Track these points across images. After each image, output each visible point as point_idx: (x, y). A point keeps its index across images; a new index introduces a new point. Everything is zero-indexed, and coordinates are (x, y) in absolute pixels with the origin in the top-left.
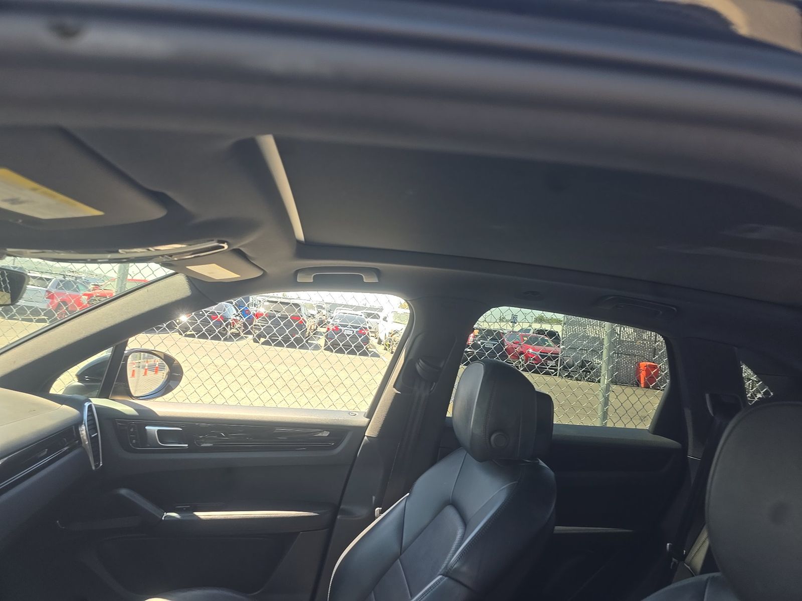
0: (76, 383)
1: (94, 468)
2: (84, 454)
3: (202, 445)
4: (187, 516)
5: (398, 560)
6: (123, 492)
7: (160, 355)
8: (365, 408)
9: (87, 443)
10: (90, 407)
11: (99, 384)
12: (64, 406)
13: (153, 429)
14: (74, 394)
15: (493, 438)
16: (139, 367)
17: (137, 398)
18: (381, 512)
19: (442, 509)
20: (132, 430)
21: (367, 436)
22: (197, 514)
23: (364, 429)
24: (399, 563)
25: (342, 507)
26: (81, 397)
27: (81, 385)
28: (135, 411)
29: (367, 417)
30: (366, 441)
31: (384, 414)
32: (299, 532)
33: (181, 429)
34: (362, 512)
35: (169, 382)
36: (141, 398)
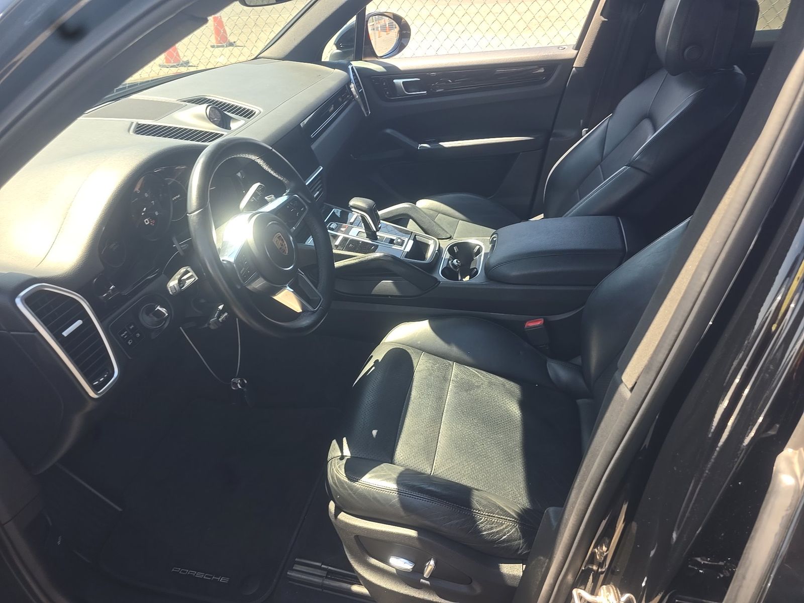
0: (335, 50)
1: (366, 115)
2: (357, 106)
3: (437, 91)
4: (435, 146)
5: (599, 166)
6: (388, 131)
7: (390, 16)
8: (574, 41)
9: (357, 97)
10: (352, 68)
11: (353, 49)
12: (336, 70)
13: (399, 82)
14: (339, 59)
15: (686, 51)
16: (374, 29)
17: (381, 57)
18: (587, 132)
19: (639, 123)
20: (384, 84)
21: (575, 67)
22: (441, 143)
23: (572, 61)
24: (600, 168)
25: (554, 131)
26: (344, 61)
27: (340, 52)
28: (383, 68)
29: (576, 49)
30: (574, 71)
31: (591, 43)
32: (519, 153)
33: (419, 79)
34: (572, 134)
35: (401, 40)
36: (384, 57)
